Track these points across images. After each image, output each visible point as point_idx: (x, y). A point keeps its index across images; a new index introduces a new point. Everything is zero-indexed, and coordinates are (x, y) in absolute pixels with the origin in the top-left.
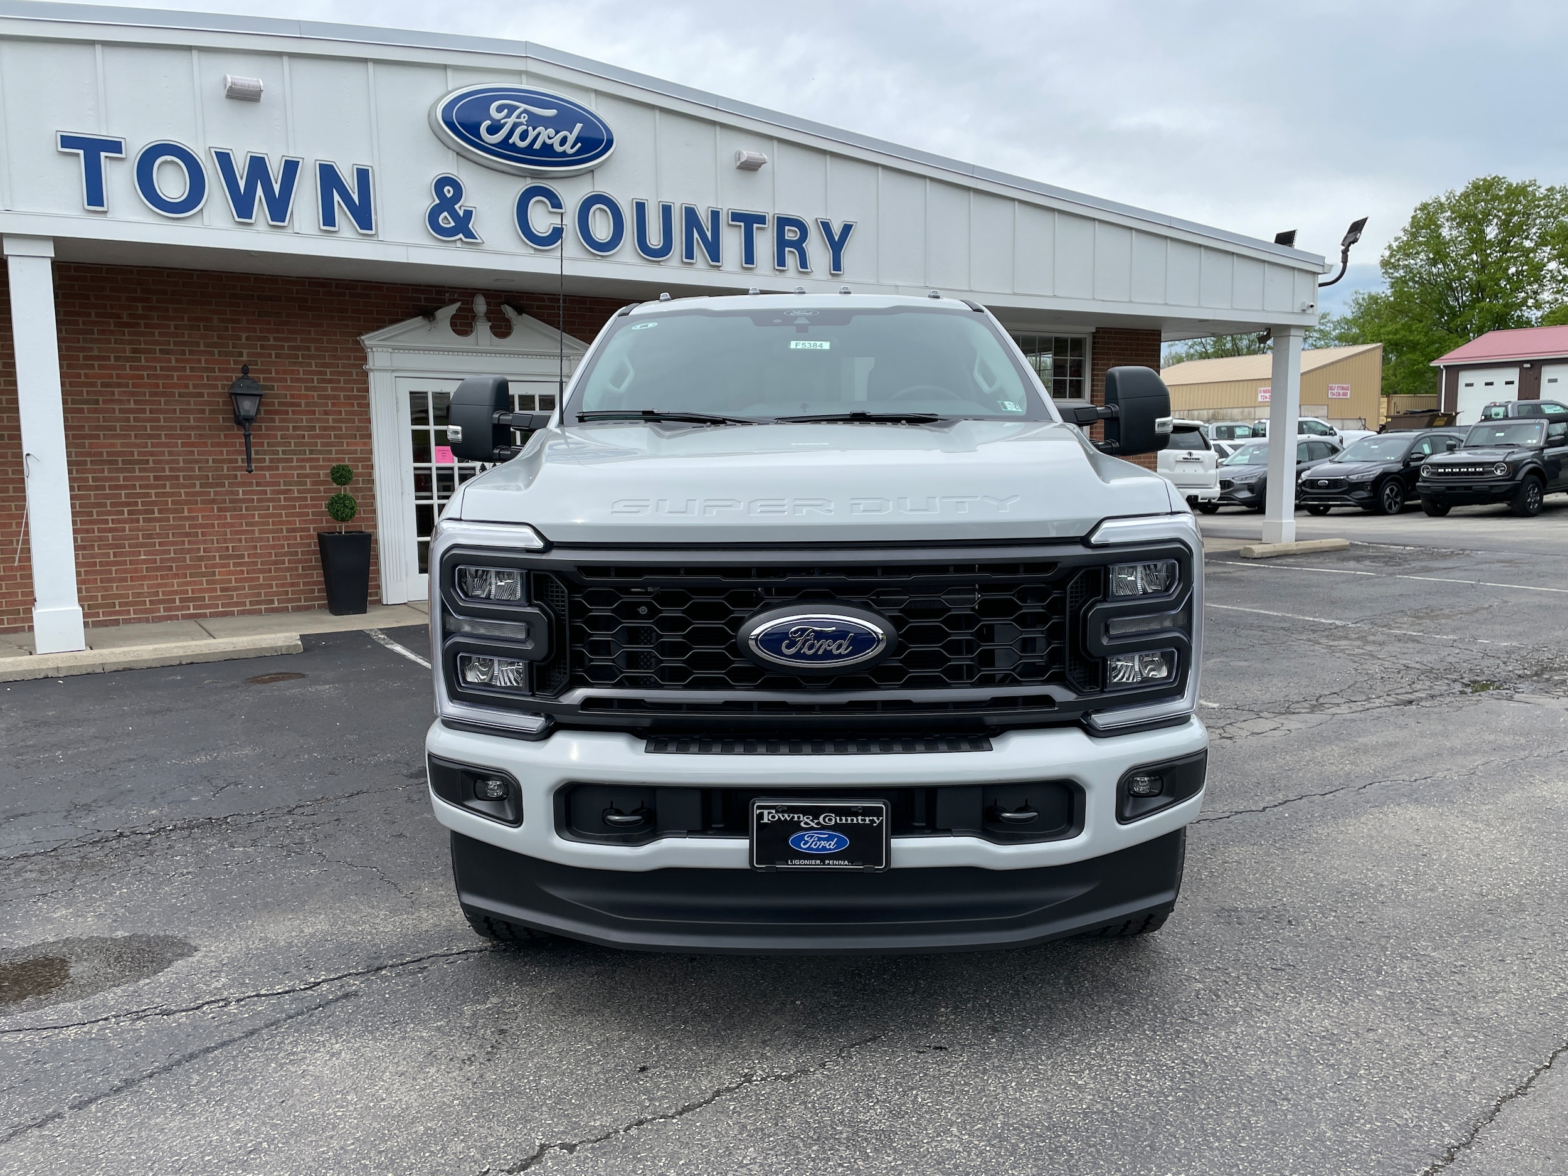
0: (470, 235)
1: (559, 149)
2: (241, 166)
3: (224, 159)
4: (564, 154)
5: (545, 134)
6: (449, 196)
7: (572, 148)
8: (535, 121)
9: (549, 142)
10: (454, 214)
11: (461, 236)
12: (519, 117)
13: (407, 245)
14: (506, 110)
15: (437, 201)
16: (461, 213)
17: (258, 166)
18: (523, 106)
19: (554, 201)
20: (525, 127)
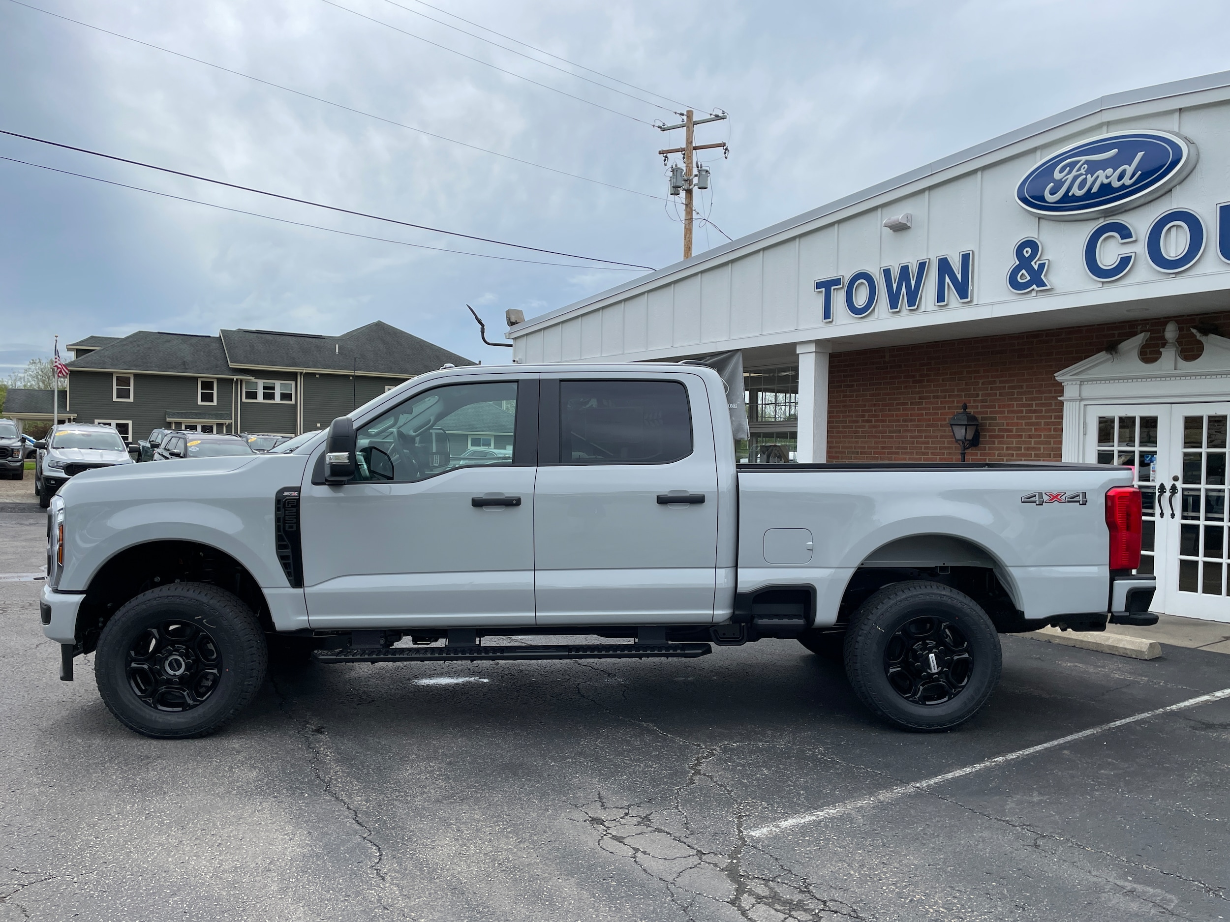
0: (1041, 284)
1: (1116, 184)
2: (895, 273)
3: (887, 273)
4: (1124, 187)
5: (1102, 176)
6: (1027, 255)
7: (1130, 179)
8: (1093, 167)
9: (1106, 181)
10: (1030, 270)
11: (1034, 286)
12: (1079, 169)
13: (993, 304)
14: (1068, 168)
15: (1018, 263)
16: (1036, 267)
17: (905, 270)
18: (1084, 158)
19: (1124, 232)
20: (1084, 176)
